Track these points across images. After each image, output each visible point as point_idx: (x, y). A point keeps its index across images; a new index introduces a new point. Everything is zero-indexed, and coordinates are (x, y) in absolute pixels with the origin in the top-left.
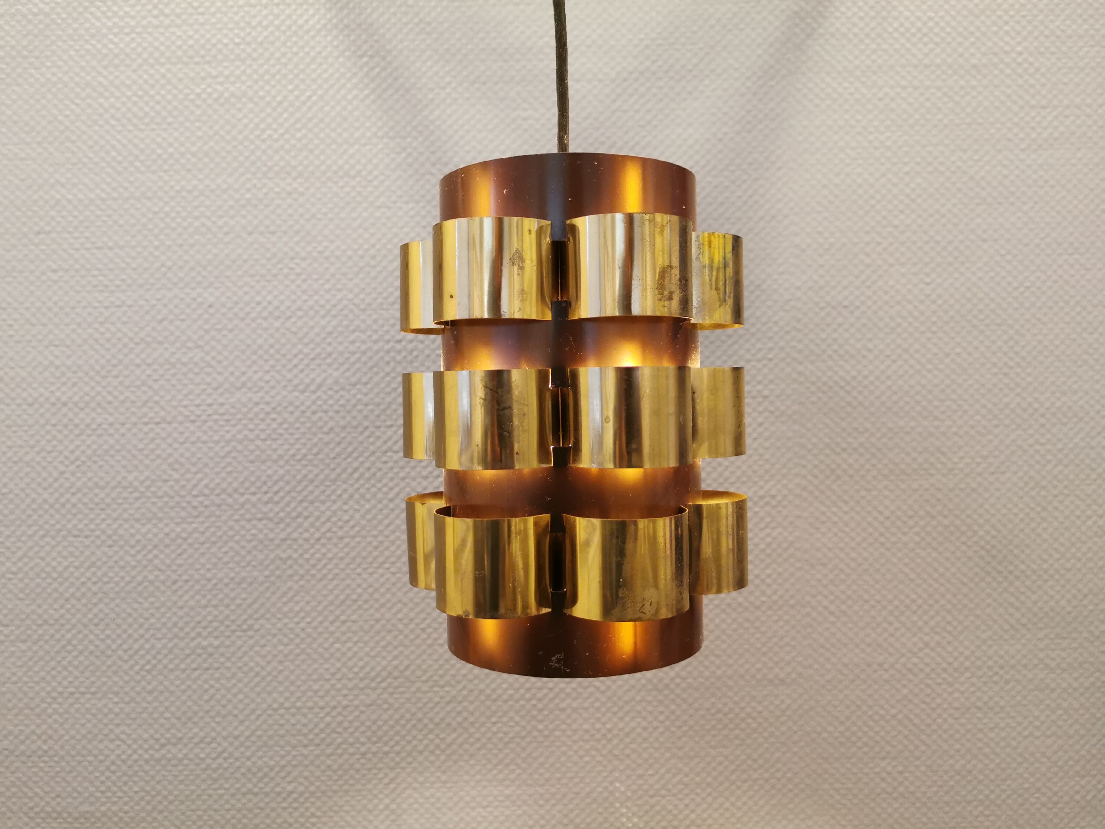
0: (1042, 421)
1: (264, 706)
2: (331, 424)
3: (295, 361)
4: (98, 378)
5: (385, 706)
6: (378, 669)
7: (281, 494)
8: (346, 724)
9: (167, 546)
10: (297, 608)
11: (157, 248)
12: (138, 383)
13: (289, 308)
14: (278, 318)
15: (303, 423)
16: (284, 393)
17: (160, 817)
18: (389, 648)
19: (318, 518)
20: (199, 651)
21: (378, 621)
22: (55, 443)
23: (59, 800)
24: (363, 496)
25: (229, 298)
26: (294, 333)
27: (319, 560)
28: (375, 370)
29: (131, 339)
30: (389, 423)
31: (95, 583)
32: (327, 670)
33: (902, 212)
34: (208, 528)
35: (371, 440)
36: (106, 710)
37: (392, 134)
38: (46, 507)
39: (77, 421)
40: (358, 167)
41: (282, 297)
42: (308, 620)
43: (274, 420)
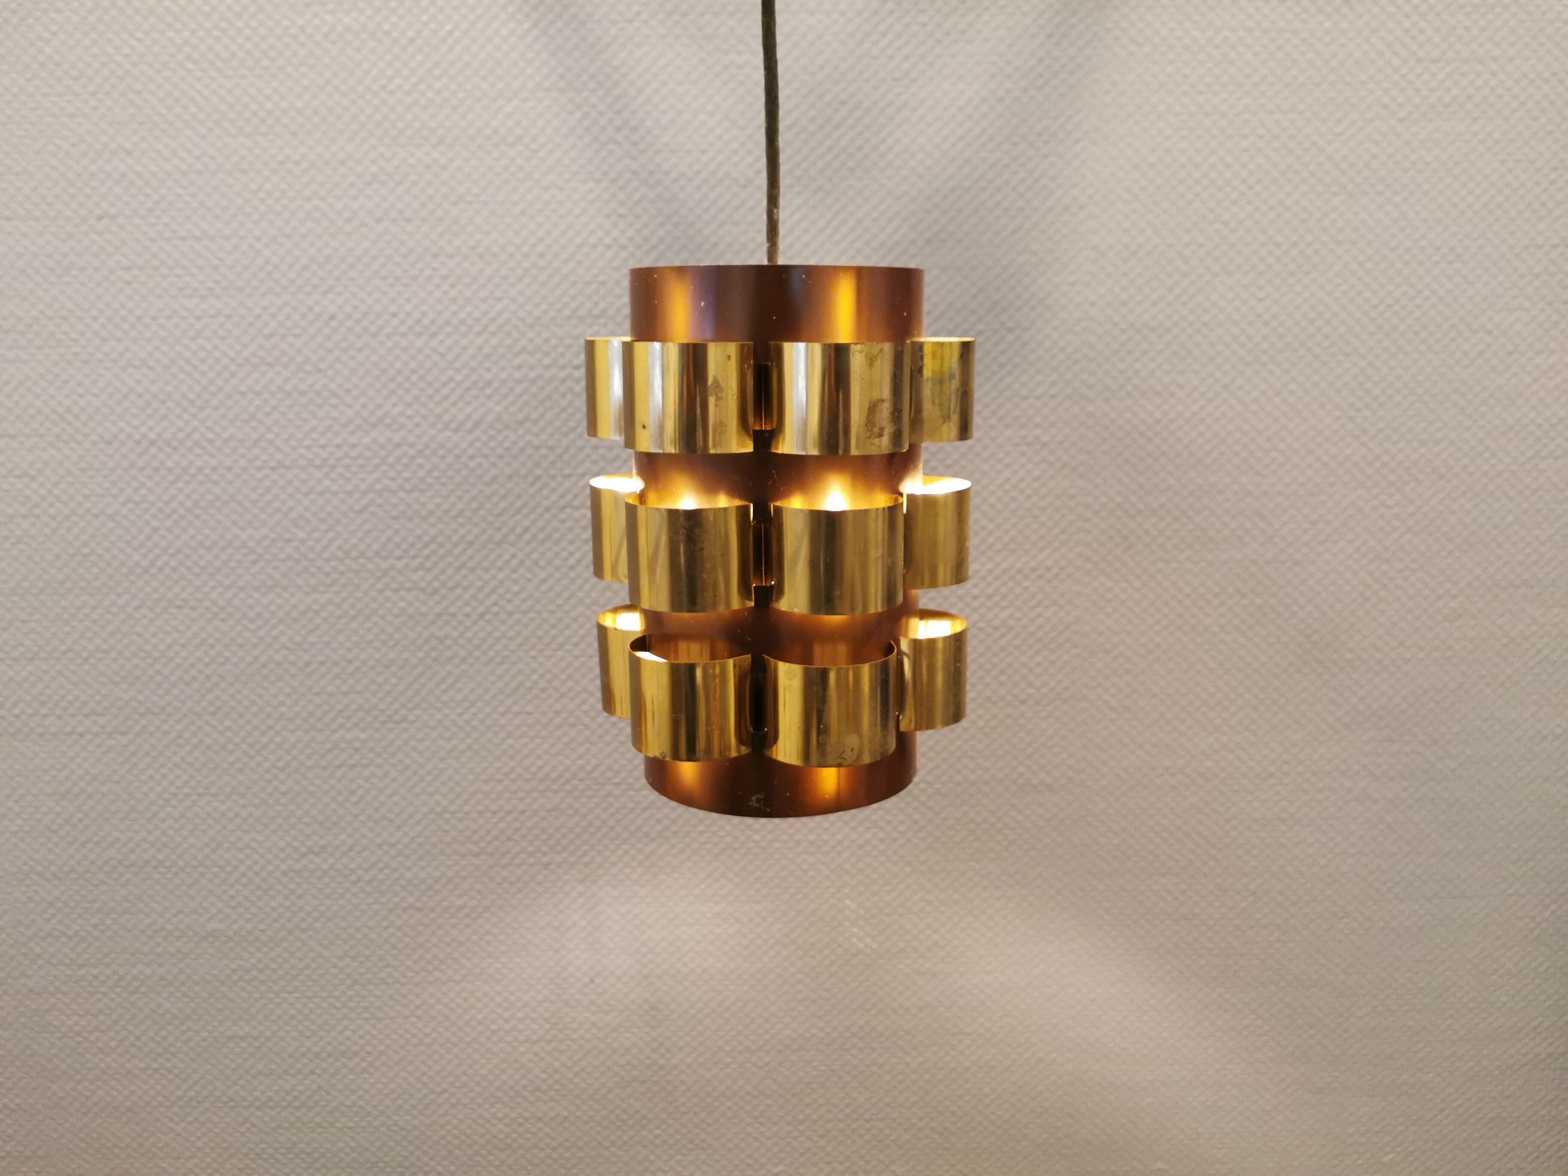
0: (1392, 477)
1: (425, 809)
2: (493, 472)
3: (445, 391)
4: (193, 410)
5: (570, 812)
6: (561, 769)
7: (434, 559)
8: (523, 831)
9: (295, 620)
10: (459, 697)
11: (258, 239)
12: (245, 416)
13: (433, 322)
14: (419, 335)
15: (458, 471)
16: (433, 432)
17: (303, 936)
18: (573, 746)
19: (480, 589)
20: (343, 745)
21: (557, 713)
22: (143, 492)
23: (181, 916)
24: (536, 563)
25: (355, 307)
26: (443, 355)
27: (484, 640)
28: (548, 403)
29: (233, 360)
30: (567, 471)
31: (207, 665)
32: (499, 769)
33: (1234, 203)
34: (344, 600)
35: (545, 492)
36: (230, 814)
37: (562, 85)
38: (138, 571)
39: (170, 464)
40: (519, 131)
41: (424, 308)
42: (473, 710)
43: (421, 466)
